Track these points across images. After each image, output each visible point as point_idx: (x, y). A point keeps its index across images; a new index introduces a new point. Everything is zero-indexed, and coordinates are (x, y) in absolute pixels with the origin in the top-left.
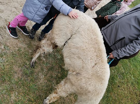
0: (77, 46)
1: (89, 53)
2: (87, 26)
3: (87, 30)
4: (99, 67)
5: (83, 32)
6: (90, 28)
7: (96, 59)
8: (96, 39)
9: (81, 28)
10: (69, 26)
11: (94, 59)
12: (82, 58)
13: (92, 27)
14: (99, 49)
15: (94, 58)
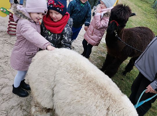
0: (67, 102)
1: (89, 101)
2: (63, 69)
3: (66, 73)
4: (114, 110)
5: (63, 79)
6: (69, 68)
7: (104, 103)
8: (85, 77)
9: (57, 75)
10: (42, 80)
11: (101, 105)
12: (83, 113)
13: (70, 65)
14: (98, 87)
15: (100, 102)
